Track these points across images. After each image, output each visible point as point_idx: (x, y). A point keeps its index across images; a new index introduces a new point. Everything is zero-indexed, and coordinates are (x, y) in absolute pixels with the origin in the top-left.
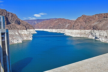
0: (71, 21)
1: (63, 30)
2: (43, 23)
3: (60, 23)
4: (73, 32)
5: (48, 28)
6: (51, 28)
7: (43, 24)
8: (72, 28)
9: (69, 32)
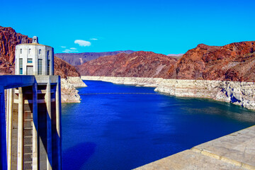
0: (170, 58)
1: (150, 79)
2: (101, 62)
3: (143, 64)
4: (177, 85)
5: (113, 73)
6: (120, 73)
7: (99, 64)
8: (175, 75)
9: (167, 84)
